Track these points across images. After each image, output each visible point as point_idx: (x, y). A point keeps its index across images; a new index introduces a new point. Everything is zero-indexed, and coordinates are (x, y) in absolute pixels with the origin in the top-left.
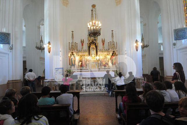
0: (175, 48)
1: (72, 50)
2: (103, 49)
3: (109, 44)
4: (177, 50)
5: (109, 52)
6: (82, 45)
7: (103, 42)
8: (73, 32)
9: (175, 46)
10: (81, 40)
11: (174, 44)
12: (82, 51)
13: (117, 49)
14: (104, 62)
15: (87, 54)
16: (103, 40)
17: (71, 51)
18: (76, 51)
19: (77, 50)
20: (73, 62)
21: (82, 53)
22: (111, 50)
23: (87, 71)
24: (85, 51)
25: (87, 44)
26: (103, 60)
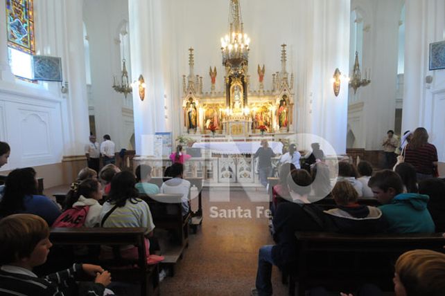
0: (429, 88)
1: (191, 93)
2: (259, 91)
3: (274, 78)
4: (434, 94)
5: (274, 96)
6: (213, 81)
7: (261, 73)
8: (191, 50)
9: (431, 85)
10: (211, 70)
11: (429, 80)
12: (213, 95)
13: (292, 91)
14: (261, 119)
15: (222, 102)
16: (261, 69)
17: (189, 95)
18: (198, 94)
19: (202, 93)
20: (193, 120)
21: (213, 100)
22: (277, 92)
23: (223, 141)
24: (218, 96)
25: (224, 79)
26: (259, 115)
